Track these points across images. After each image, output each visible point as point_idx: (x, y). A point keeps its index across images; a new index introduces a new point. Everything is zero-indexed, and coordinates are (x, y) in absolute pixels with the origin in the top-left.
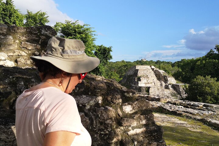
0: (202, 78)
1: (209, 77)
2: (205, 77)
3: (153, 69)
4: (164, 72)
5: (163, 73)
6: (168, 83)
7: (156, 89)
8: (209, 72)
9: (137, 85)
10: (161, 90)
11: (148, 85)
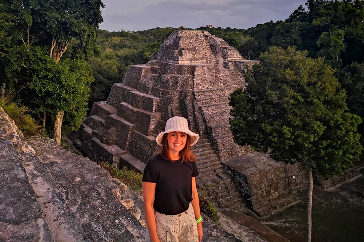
0: (279, 50)
1: (291, 49)
2: (285, 48)
3: (206, 36)
4: (223, 40)
5: (221, 42)
6: (229, 59)
7: (206, 69)
8: (293, 42)
9: (176, 62)
10: (214, 72)
11: (194, 63)
